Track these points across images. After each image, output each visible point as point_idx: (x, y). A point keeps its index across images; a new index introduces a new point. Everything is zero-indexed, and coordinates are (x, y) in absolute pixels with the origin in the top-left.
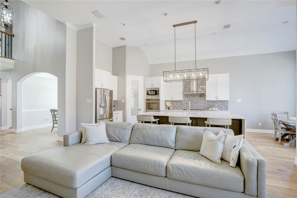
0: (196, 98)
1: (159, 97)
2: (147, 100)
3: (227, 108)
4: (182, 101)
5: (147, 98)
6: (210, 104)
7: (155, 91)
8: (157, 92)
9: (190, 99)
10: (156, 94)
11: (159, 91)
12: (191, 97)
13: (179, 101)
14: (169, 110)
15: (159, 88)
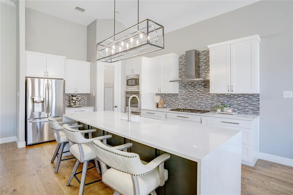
0: (199, 89)
1: (139, 89)
3: (258, 110)
4: (177, 94)
6: (221, 100)
7: (134, 80)
8: (137, 81)
10: (136, 84)
12: (190, 88)
13: (172, 94)
15: (139, 75)
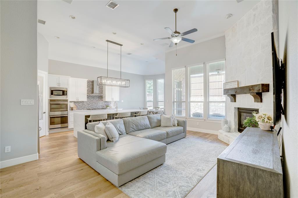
1: (67, 98)
2: (51, 100)
5: (51, 99)
7: (62, 91)
8: (65, 92)
9: (91, 100)
10: (63, 94)
11: (67, 91)
14: (72, 111)
15: (67, 89)
